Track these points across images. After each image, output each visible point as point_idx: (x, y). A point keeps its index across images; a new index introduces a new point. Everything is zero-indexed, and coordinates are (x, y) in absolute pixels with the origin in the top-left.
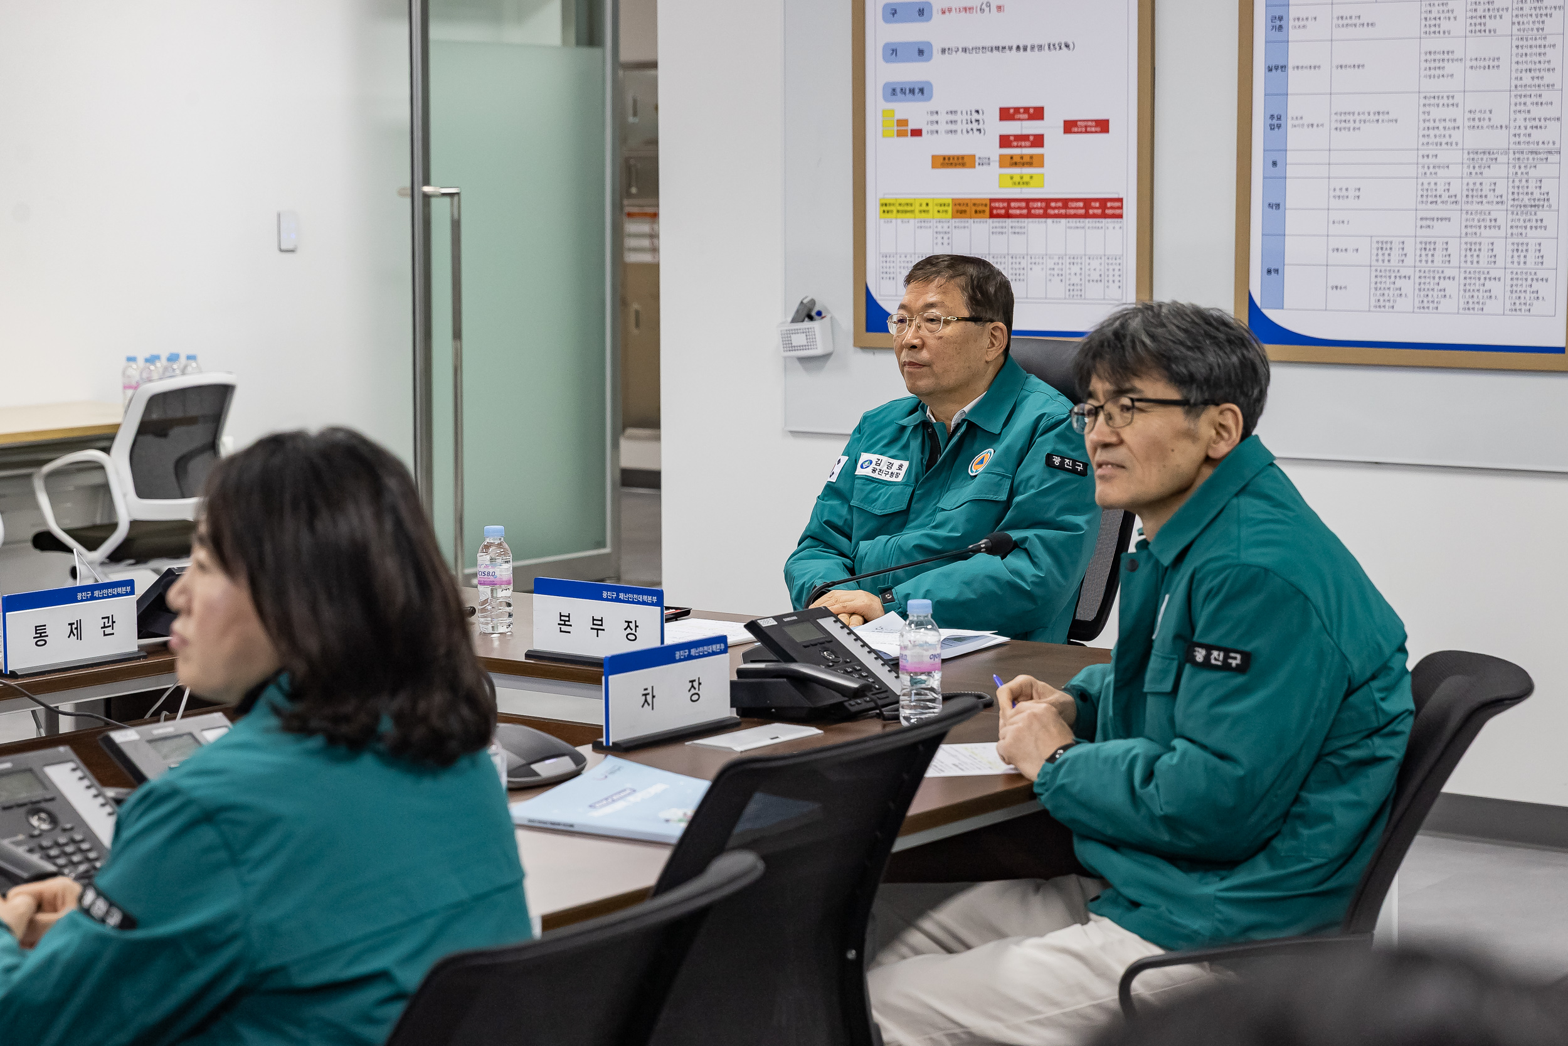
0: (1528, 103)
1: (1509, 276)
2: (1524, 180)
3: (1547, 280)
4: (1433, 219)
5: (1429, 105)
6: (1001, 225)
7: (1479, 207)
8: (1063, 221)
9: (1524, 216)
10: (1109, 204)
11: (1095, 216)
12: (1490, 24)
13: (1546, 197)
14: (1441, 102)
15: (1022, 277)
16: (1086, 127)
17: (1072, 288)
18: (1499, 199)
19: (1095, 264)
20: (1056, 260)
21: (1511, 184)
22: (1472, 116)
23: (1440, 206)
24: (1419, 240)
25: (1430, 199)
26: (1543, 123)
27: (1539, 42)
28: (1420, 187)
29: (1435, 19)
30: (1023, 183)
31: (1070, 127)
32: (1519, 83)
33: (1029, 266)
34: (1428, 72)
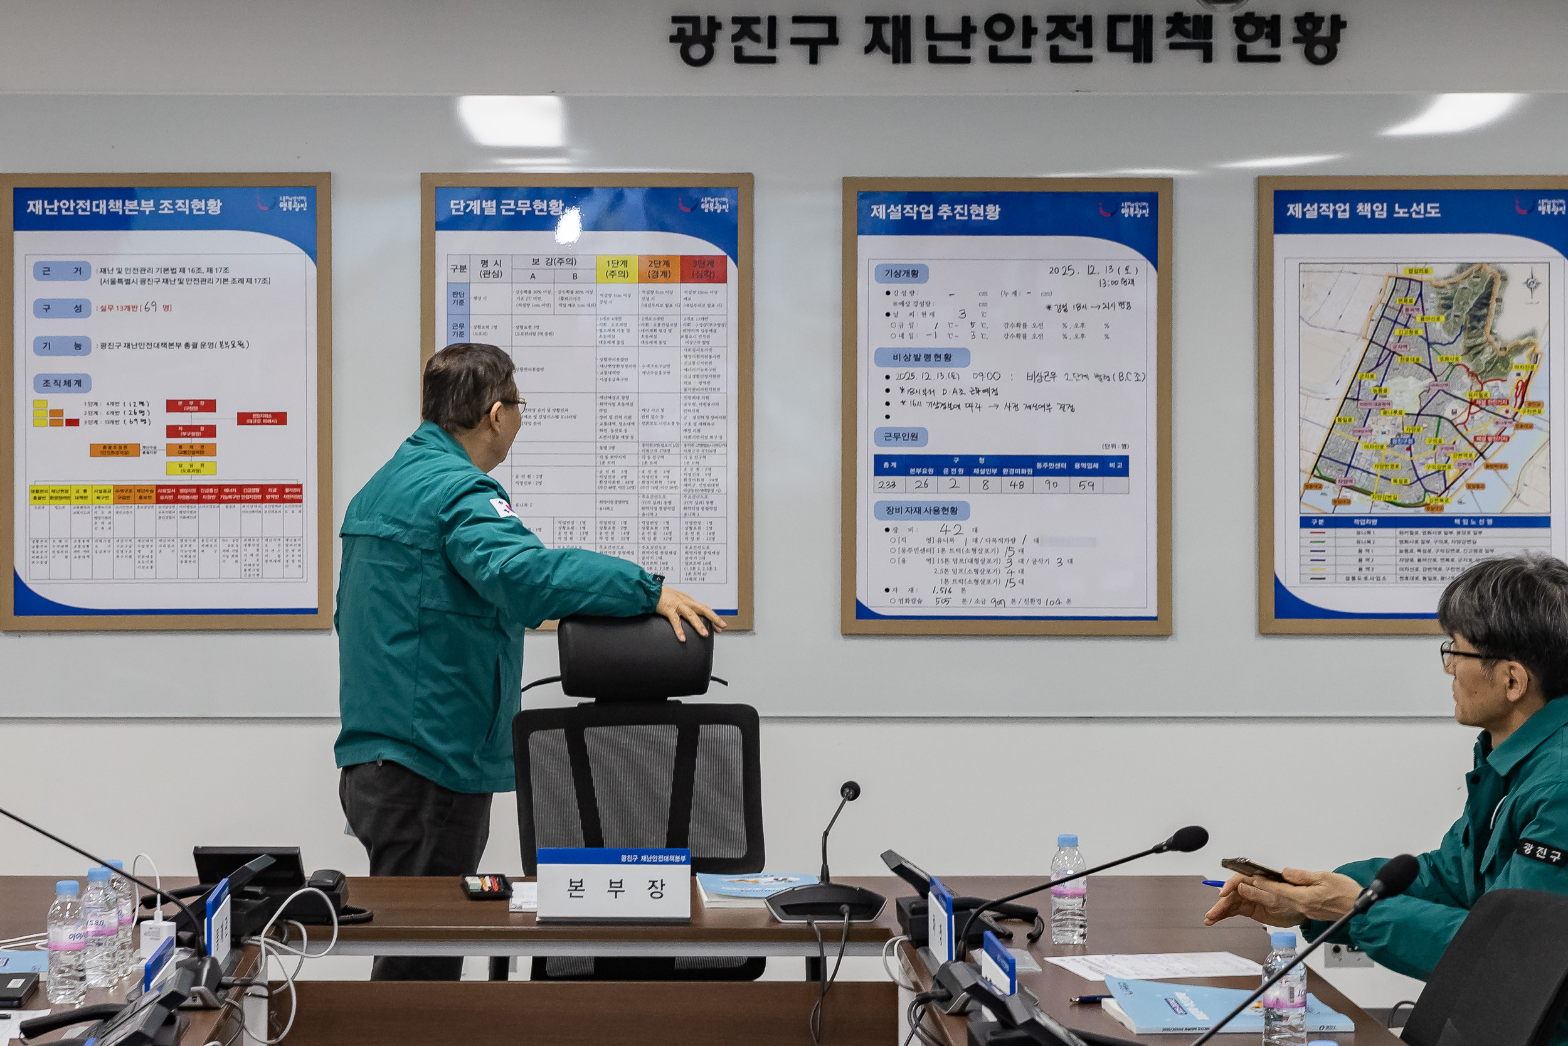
0: (697, 404)
1: (684, 550)
2: (695, 469)
3: (718, 553)
4: (612, 502)
5: (606, 404)
6: (169, 510)
7: (655, 491)
8: (238, 505)
9: (696, 500)
10: (287, 490)
11: (272, 501)
12: (661, 337)
13: (715, 482)
14: (617, 401)
15: (192, 559)
16: (262, 419)
17: (248, 568)
18: (673, 485)
19: (273, 545)
20: (231, 543)
21: (683, 472)
22: (646, 414)
23: (619, 491)
24: (599, 520)
25: (608, 485)
26: (710, 420)
27: (705, 353)
28: (598, 474)
29: (609, 330)
30: (193, 471)
31: (244, 419)
32: (688, 386)
33: (201, 549)
34: (604, 376)
